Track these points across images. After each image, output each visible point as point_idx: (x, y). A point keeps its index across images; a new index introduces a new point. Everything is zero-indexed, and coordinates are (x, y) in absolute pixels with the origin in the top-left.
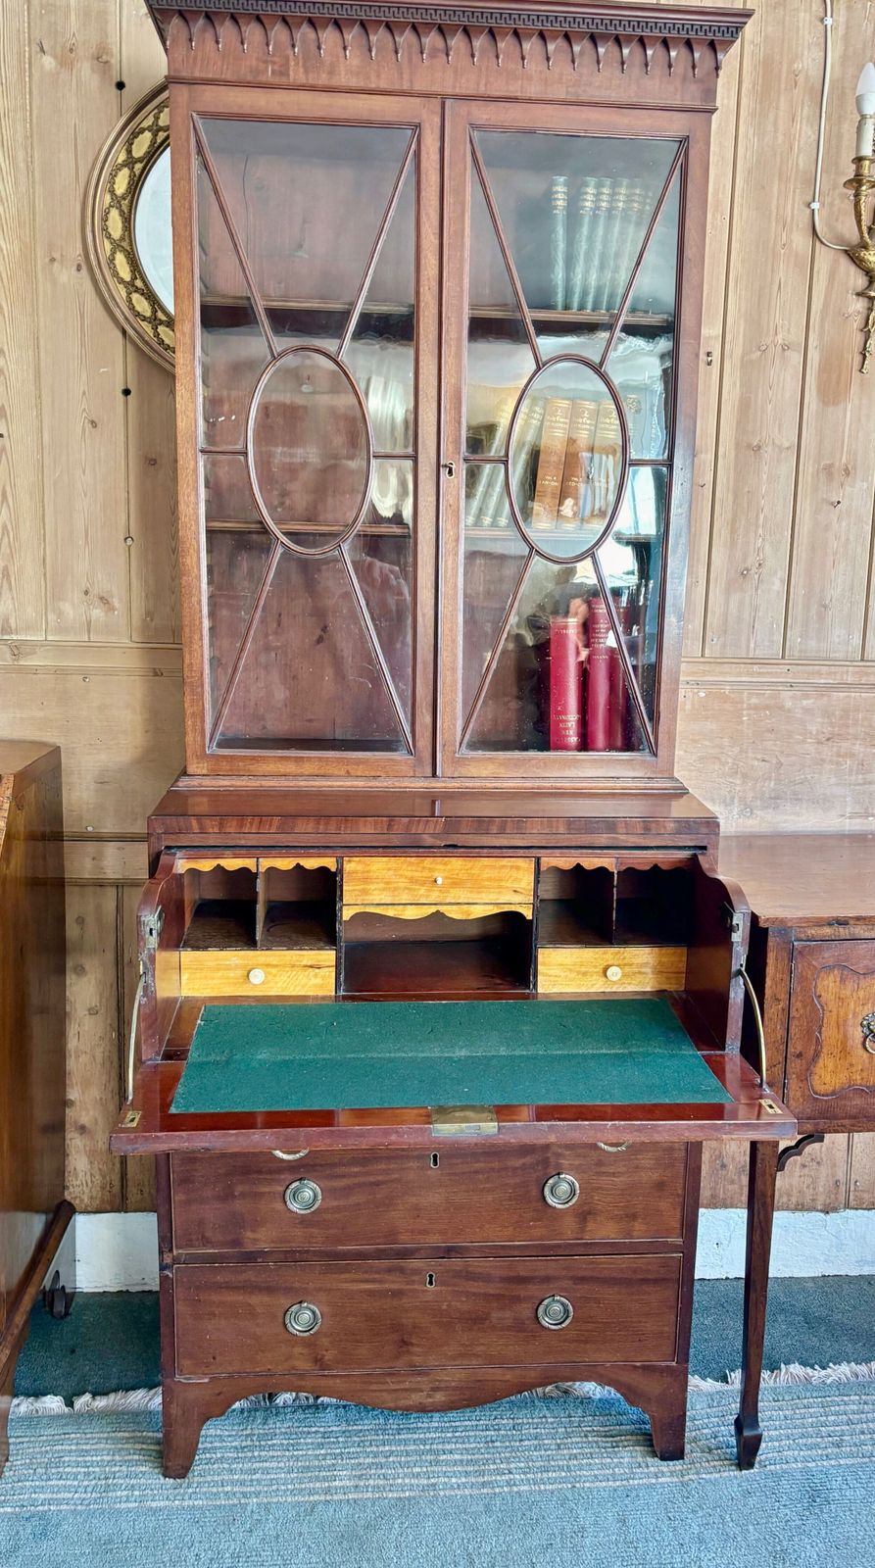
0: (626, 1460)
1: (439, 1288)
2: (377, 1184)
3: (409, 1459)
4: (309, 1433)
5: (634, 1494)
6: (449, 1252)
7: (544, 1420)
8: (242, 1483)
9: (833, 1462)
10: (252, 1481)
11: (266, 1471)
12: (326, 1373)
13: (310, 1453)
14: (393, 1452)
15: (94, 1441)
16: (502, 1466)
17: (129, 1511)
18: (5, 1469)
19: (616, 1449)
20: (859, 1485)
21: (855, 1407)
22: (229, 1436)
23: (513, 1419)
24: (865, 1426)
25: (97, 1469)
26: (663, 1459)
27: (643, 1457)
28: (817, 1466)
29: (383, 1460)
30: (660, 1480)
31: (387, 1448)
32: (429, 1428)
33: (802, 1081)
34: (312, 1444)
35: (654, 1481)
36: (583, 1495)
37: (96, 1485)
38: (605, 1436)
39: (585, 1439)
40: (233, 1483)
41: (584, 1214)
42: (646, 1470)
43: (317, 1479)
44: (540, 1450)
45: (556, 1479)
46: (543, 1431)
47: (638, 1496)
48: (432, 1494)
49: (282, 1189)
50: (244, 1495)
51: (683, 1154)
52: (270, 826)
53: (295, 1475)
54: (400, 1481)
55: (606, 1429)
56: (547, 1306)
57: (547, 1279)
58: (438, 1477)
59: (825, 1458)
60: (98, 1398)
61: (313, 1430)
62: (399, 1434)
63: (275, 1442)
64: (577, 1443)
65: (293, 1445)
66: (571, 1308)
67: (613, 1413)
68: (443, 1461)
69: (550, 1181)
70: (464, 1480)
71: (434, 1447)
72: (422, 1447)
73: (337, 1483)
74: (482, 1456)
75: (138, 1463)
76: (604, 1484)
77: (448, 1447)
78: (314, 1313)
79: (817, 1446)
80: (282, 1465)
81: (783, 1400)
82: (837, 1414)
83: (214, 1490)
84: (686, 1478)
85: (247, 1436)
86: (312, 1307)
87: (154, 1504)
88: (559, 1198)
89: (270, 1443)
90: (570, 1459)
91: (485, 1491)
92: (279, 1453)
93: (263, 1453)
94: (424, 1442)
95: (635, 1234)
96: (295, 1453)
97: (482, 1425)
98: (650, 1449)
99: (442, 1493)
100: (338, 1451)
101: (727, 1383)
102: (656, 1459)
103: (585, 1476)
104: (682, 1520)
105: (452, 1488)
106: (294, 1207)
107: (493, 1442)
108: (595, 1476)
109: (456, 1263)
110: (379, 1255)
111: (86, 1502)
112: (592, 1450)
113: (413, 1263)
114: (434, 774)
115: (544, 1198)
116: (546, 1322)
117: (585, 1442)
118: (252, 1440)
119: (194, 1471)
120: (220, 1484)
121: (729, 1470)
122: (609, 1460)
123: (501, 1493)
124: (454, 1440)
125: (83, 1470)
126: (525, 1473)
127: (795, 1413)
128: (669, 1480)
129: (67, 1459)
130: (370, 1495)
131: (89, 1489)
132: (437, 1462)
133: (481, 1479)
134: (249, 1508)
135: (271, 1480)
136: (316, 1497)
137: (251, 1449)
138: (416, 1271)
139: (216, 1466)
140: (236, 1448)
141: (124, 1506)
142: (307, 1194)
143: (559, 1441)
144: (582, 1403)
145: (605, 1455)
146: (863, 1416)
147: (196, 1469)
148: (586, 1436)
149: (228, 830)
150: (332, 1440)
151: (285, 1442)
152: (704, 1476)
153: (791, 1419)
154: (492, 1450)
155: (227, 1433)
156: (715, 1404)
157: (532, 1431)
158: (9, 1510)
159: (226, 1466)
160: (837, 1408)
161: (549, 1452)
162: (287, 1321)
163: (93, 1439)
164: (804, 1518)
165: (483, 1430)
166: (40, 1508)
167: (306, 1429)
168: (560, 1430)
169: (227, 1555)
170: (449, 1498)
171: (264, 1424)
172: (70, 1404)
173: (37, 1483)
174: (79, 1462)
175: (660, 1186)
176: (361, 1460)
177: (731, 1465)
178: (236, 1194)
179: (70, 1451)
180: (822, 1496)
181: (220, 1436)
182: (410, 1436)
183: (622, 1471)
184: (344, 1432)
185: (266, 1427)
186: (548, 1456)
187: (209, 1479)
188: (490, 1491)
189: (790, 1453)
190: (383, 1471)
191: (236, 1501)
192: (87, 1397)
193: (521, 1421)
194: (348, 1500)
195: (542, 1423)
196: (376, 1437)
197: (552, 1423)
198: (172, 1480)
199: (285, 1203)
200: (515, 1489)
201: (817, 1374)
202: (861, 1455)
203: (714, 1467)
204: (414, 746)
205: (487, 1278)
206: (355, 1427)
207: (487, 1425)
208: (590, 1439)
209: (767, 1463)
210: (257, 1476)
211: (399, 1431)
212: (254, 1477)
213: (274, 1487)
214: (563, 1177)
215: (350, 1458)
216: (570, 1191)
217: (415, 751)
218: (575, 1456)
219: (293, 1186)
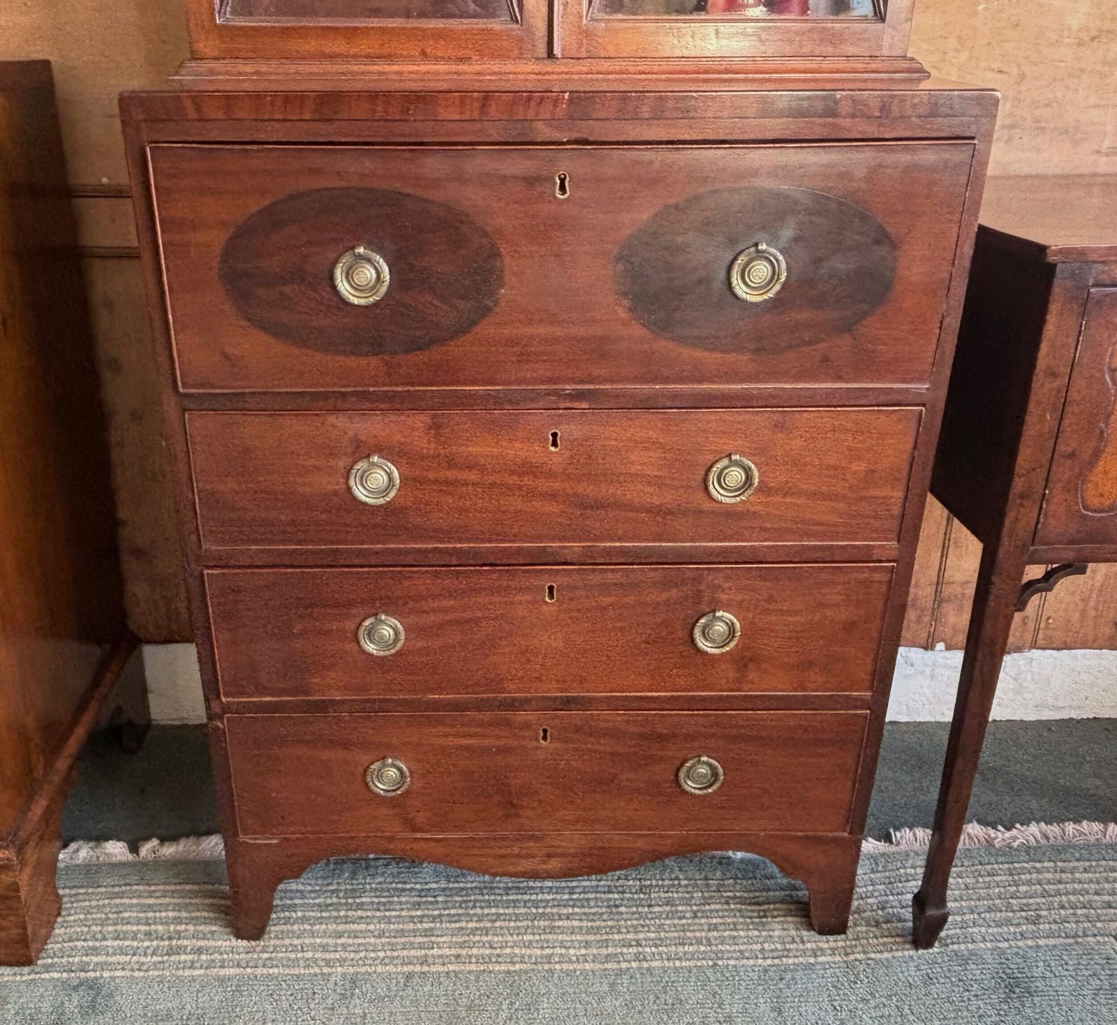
0: (777, 933)
1: (554, 745)
2: (475, 621)
3: (519, 924)
4: (403, 890)
5: (788, 976)
6: (568, 703)
7: (676, 882)
8: (325, 948)
9: (1030, 943)
10: (336, 945)
11: (352, 935)
12: (418, 835)
13: (404, 913)
14: (499, 915)
15: (159, 894)
16: (628, 936)
17: (193, 980)
18: (56, 925)
19: (764, 920)
20: (1066, 973)
21: (1050, 876)
22: (312, 892)
23: (640, 880)
24: (1064, 898)
25: (160, 928)
26: (821, 932)
27: (797, 929)
28: (1010, 947)
29: (489, 925)
30: (820, 959)
31: (493, 911)
32: (542, 888)
33: (1069, 491)
34: (407, 903)
35: (812, 960)
36: (728, 975)
37: (158, 947)
38: (750, 904)
39: (726, 907)
40: (314, 948)
41: (744, 660)
42: (801, 946)
43: (412, 946)
44: (672, 918)
45: (693, 954)
46: (675, 895)
47: (793, 979)
48: (546, 967)
49: (353, 626)
50: (328, 963)
51: (884, 589)
53: (388, 940)
54: (508, 951)
55: (751, 895)
56: (691, 768)
57: (690, 737)
58: (554, 947)
59: (1019, 937)
60: (167, 844)
61: (408, 886)
62: (507, 894)
63: (364, 900)
64: (717, 911)
65: (384, 904)
66: (721, 771)
67: (758, 876)
68: (559, 927)
69: (703, 621)
70: (583, 951)
71: (549, 910)
72: (534, 910)
73: (435, 951)
74: (604, 924)
75: (206, 921)
76: (752, 962)
77: (565, 912)
78: (400, 769)
79: (1009, 922)
80: (371, 927)
81: (962, 866)
82: (1029, 883)
83: (293, 956)
84: (852, 957)
85: (333, 892)
86: (398, 763)
87: (222, 972)
88: (713, 641)
89: (358, 901)
90: (709, 930)
91: (609, 966)
92: (369, 914)
93: (350, 913)
94: (536, 904)
95: (809, 685)
96: (387, 914)
97: (604, 886)
98: (804, 920)
99: (558, 967)
100: (436, 912)
101: (891, 842)
102: (812, 933)
103: (729, 951)
104: (851, 1011)
105: (570, 962)
106: (371, 648)
107: (617, 906)
108: (740, 951)
109: (576, 715)
110: (481, 706)
111: (145, 968)
112: (735, 920)
113: (522, 716)
114: (550, 54)
115: (693, 641)
116: (690, 786)
117: (726, 910)
118: (338, 897)
119: (270, 932)
120: (299, 947)
121: (903, 950)
122: (756, 933)
123: (628, 969)
124: (571, 903)
125: (143, 928)
126: (656, 946)
127: (977, 882)
128: (829, 959)
129: (126, 915)
130: (473, 967)
131: (149, 952)
132: (552, 930)
133: (604, 951)
134: (333, 979)
135: (360, 946)
136: (410, 968)
137: (337, 907)
138: (527, 725)
139: (296, 927)
140: (319, 905)
141: (188, 973)
142: (387, 632)
143: (695, 908)
144: (720, 863)
145: (751, 927)
146: (1061, 887)
147: (273, 929)
148: (727, 903)
150: (430, 899)
151: (376, 900)
152: (873, 956)
153: (973, 889)
154: (616, 917)
155: (309, 888)
156: (880, 869)
157: (662, 895)
158: (56, 975)
159: (307, 927)
160: (1028, 876)
161: (684, 921)
162: (369, 779)
163: (158, 892)
164: (1002, 1013)
165: (604, 893)
166: (92, 974)
167: (400, 886)
168: (695, 895)
170: (568, 973)
171: (352, 879)
172: (134, 849)
173: (91, 944)
174: (140, 918)
175: (850, 626)
176: (463, 924)
177: (904, 942)
179: (131, 906)
180: (1023, 985)
181: (301, 892)
182: (520, 897)
183: (773, 946)
184: (444, 890)
185: (354, 882)
186: (683, 925)
187: (287, 942)
188: (615, 966)
189: (975, 930)
190: (489, 938)
191: (317, 970)
192: (155, 843)
193: (649, 882)
194: (447, 973)
195: (673, 885)
196: (480, 897)
197: (686, 886)
198: (245, 943)
199: (358, 642)
200: (645, 965)
201: (1000, 836)
202: (1064, 935)
203: (885, 944)
204: (521, 10)
205: (614, 734)
206: (456, 885)
207: (609, 886)
208: (732, 906)
209: (949, 941)
210: (342, 941)
211: (507, 890)
212: (339, 941)
214: (719, 614)
215: (450, 922)
216: (727, 632)
217: (521, 15)
218: (715, 928)
219: (367, 623)
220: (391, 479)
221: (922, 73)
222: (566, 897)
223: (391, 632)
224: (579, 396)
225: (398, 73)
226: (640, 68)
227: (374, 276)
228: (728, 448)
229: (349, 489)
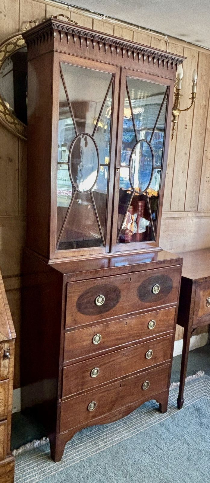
0: (157, 416)
3: (111, 434)
5: (164, 423)
8: (77, 456)
11: (80, 450)
14: (106, 434)
15: (29, 461)
16: (133, 428)
19: (153, 414)
20: (203, 404)
25: (36, 468)
27: (159, 414)
29: (106, 437)
34: (86, 440)
35: (165, 418)
36: (155, 427)
37: (39, 472)
38: (149, 413)
40: (75, 457)
42: (162, 417)
43: (94, 447)
44: (137, 421)
45: (146, 426)
46: (135, 416)
48: (123, 440)
50: (80, 458)
53: (88, 448)
54: (114, 440)
55: (148, 411)
58: (121, 436)
60: (18, 450)
61: (83, 436)
62: (104, 429)
63: (76, 443)
64: (144, 416)
65: (81, 442)
68: (119, 431)
70: (127, 434)
71: (114, 429)
73: (100, 446)
74: (127, 427)
75: (44, 463)
76: (157, 423)
77: (117, 428)
80: (83, 447)
83: (72, 460)
87: (60, 470)
92: (80, 445)
93: (76, 447)
94: (111, 429)
96: (84, 443)
98: (159, 412)
99: (125, 439)
100: (93, 439)
102: (162, 413)
103: (151, 423)
105: (126, 437)
107: (126, 423)
108: (153, 422)
111: (41, 477)
112: (148, 417)
117: (146, 416)
118: (70, 444)
119: (63, 457)
120: (72, 458)
121: (177, 411)
123: (137, 434)
125: (32, 470)
126: (139, 427)
128: (168, 417)
129: (25, 469)
130: (110, 446)
131: (39, 474)
133: (131, 433)
134: (84, 461)
135: (84, 452)
136: (98, 451)
137: (72, 447)
141: (52, 474)
143: (140, 417)
145: (152, 417)
150: (90, 437)
151: (79, 442)
154: (128, 425)
157: (133, 417)
159: (69, 453)
163: (28, 460)
164: (199, 415)
167: (81, 437)
168: (138, 415)
169: (90, 474)
170: (128, 439)
174: (29, 468)
176: (101, 439)
177: (177, 409)
179: (24, 466)
180: (199, 409)
183: (158, 419)
184: (91, 434)
186: (140, 422)
187: (68, 458)
188: (135, 434)
190: (108, 439)
191: (80, 461)
192: (15, 451)
194: (106, 449)
196: (99, 432)
198: (58, 463)
200: (140, 432)
202: (199, 398)
203: (174, 411)
206: (93, 432)
208: (146, 414)
212: (79, 453)
213: (86, 454)
215: (98, 439)
218: (146, 420)
222: (116, 425)
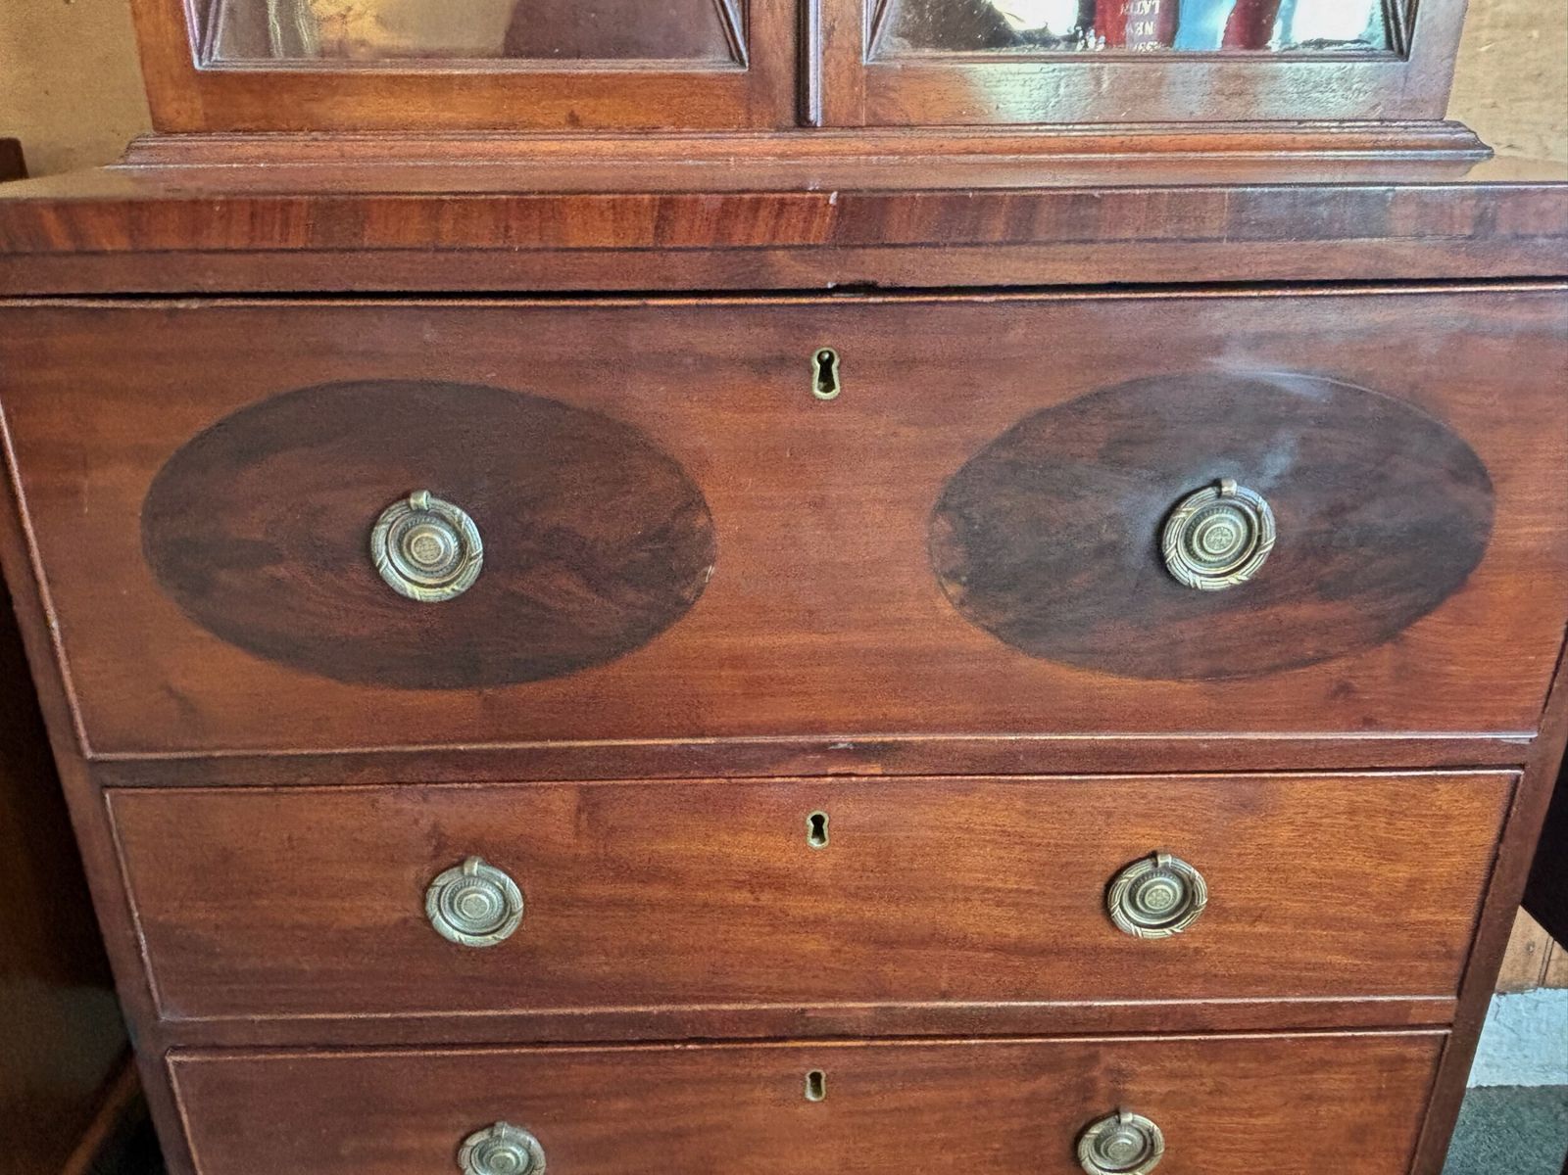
2: (679, 1134)
49: (449, 1141)
51: (1427, 1071)
52: (286, 224)
69: (1095, 1131)
114: (802, 121)
142: (511, 1154)
149: (157, 243)
175: (1359, 1134)
178: (344, 1152)
204: (748, 41)
214: (1127, 1118)
216: (1139, 1147)
217: (748, 50)
219: (475, 1140)
220: (506, 901)
221: (1476, 148)
223: (521, 1153)
224: (861, 752)
225: (522, 155)
226: (963, 144)
227: (454, 544)
228: (1149, 844)
229: (428, 921)
